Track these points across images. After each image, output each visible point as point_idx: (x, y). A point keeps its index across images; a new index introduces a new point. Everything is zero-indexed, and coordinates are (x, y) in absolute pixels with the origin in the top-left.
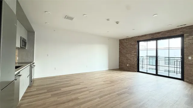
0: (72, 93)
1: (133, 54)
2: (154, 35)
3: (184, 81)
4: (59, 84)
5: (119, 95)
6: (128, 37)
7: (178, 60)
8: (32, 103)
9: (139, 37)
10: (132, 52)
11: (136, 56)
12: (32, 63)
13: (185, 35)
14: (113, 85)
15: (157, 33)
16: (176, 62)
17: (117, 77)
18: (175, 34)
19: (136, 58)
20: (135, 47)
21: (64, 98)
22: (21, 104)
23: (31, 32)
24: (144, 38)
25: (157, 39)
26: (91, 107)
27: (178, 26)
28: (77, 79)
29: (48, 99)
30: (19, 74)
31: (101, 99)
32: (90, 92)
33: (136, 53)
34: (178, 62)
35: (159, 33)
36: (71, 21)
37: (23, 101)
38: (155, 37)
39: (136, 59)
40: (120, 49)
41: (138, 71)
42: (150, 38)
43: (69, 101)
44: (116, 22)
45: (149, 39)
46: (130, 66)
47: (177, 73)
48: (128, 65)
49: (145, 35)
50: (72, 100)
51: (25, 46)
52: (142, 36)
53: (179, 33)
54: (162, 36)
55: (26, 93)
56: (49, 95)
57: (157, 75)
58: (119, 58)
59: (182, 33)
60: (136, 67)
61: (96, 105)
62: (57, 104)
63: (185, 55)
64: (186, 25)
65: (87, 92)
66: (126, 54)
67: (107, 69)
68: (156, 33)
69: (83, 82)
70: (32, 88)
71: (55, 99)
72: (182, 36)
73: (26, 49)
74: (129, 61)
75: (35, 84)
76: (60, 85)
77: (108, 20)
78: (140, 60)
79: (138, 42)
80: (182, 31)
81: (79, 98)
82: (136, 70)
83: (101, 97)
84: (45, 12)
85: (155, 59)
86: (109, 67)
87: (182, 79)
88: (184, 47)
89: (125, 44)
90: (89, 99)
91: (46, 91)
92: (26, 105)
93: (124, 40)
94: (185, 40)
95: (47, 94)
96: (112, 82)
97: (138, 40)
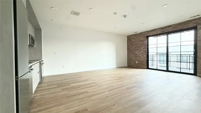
0: (81, 87)
1: (143, 50)
2: (164, 29)
3: (197, 76)
4: (67, 81)
5: (128, 88)
6: (136, 33)
7: (191, 55)
8: (44, 96)
9: (148, 32)
10: (141, 48)
11: (145, 52)
12: (41, 61)
13: (198, 27)
14: (122, 81)
15: (168, 27)
16: (188, 57)
17: (126, 74)
18: (187, 26)
19: (145, 54)
20: (144, 43)
21: (74, 92)
22: (34, 97)
23: (38, 30)
24: (154, 33)
25: (168, 33)
26: (100, 98)
27: (190, 18)
28: (85, 76)
29: (59, 93)
30: (31, 68)
31: (111, 92)
32: (99, 87)
33: (145, 50)
34: (191, 57)
35: (170, 27)
36: (77, 16)
37: (37, 94)
38: (166, 31)
39: (145, 56)
40: (128, 46)
41: (148, 68)
42: (161, 32)
43: (79, 94)
44: (124, 16)
45: (159, 33)
46: (139, 63)
47: (189, 69)
48: (137, 62)
49: (155, 30)
50: (82, 93)
51: (34, 44)
52: (152, 31)
53: (191, 25)
54: (173, 30)
55: (37, 88)
56: (60, 89)
57: (167, 71)
58: (128, 55)
59: (195, 25)
60: (145, 64)
61: (106, 97)
62: (68, 97)
63: (198, 48)
64: (199, 15)
65: (96, 87)
66: (135, 51)
67: (115, 67)
68: (166, 27)
69: (91, 79)
70: (42, 84)
71: (66, 92)
72: (195, 28)
73: (35, 47)
74: (138, 58)
75: (45, 81)
76: (69, 81)
77: (115, 13)
78: (149, 57)
79: (147, 37)
80: (195, 23)
81: (88, 91)
82: (146, 67)
83: (109, 91)
84: (52, 7)
85: (166, 55)
86: (117, 65)
87: (195, 74)
88: (198, 40)
89: (133, 41)
90: (98, 92)
91: (56, 86)
92: (39, 97)
93: (132, 36)
94: (198, 32)
95: (58, 88)
96: (120, 78)
97: (147, 35)
